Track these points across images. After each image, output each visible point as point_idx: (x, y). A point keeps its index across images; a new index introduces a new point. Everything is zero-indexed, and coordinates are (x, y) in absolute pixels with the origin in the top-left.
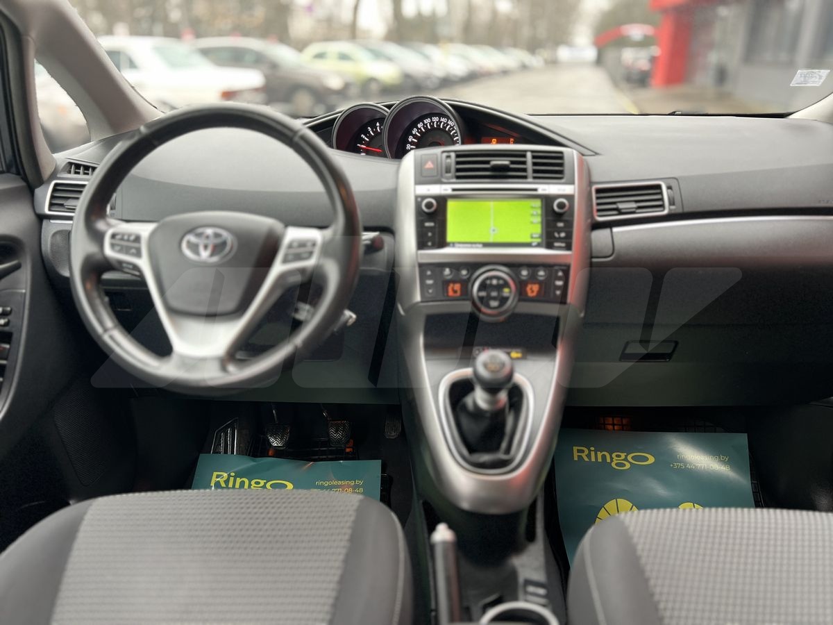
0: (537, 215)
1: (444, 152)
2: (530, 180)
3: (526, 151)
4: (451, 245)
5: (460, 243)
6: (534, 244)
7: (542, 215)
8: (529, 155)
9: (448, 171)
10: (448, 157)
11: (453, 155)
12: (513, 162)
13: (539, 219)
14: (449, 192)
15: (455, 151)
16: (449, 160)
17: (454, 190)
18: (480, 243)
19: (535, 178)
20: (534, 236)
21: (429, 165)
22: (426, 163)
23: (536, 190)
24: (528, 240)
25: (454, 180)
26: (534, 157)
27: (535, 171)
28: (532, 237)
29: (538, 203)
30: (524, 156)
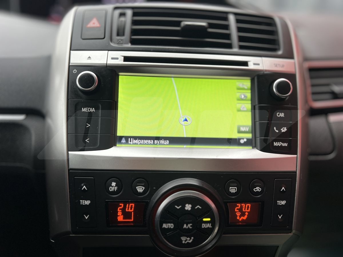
0: (245, 99)
1: (116, 8)
2: (236, 50)
3: (227, 13)
4: (123, 141)
5: (135, 138)
6: (242, 141)
7: (252, 100)
8: (232, 19)
9: (120, 32)
10: (122, 15)
11: (129, 13)
12: (211, 26)
13: (248, 105)
14: (120, 62)
15: (133, 8)
16: (122, 19)
17: (126, 59)
18: (165, 138)
19: (241, 47)
20: (242, 129)
21: (94, 23)
22: (90, 20)
23: (245, 64)
24: (235, 135)
25: (129, 45)
26: (238, 21)
27: (241, 39)
28: (239, 132)
29: (247, 83)
30: (226, 19)
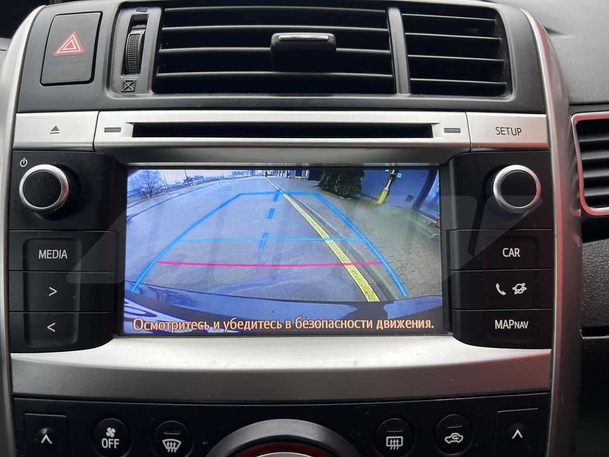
2: (403, 96)
9: (131, 65)
11: (155, 15)
14: (125, 138)
17: (140, 129)
23: (425, 130)
25: (150, 96)
